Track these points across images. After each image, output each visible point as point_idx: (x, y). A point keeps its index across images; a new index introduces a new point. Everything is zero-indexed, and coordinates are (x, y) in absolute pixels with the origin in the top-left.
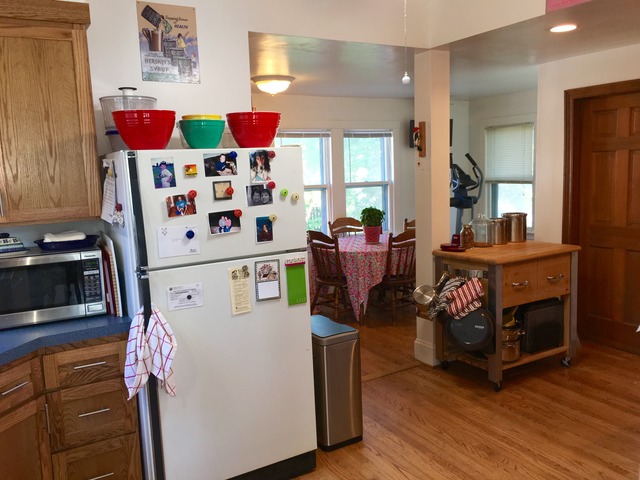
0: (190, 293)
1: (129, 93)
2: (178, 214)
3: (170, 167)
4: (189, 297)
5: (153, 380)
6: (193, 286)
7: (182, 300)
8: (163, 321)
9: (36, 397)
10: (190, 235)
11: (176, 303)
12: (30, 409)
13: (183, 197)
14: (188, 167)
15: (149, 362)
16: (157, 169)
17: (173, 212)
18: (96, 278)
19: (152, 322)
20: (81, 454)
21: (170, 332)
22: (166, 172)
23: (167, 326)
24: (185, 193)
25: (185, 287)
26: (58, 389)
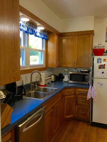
0: (102, 84)
1: (100, 45)
2: (101, 68)
3: (101, 59)
4: (101, 85)
5: (92, 99)
6: (102, 83)
7: (100, 85)
8: (95, 88)
9: (74, 94)
10: (103, 73)
11: (99, 85)
12: (73, 96)
13: (102, 65)
14: (104, 59)
15: (91, 94)
16: (98, 60)
17: (100, 68)
18: (87, 78)
19: (93, 87)
20: (80, 107)
21: (96, 90)
22: (100, 60)
23: (95, 89)
24: (103, 64)
25: (101, 82)
26: (78, 95)
